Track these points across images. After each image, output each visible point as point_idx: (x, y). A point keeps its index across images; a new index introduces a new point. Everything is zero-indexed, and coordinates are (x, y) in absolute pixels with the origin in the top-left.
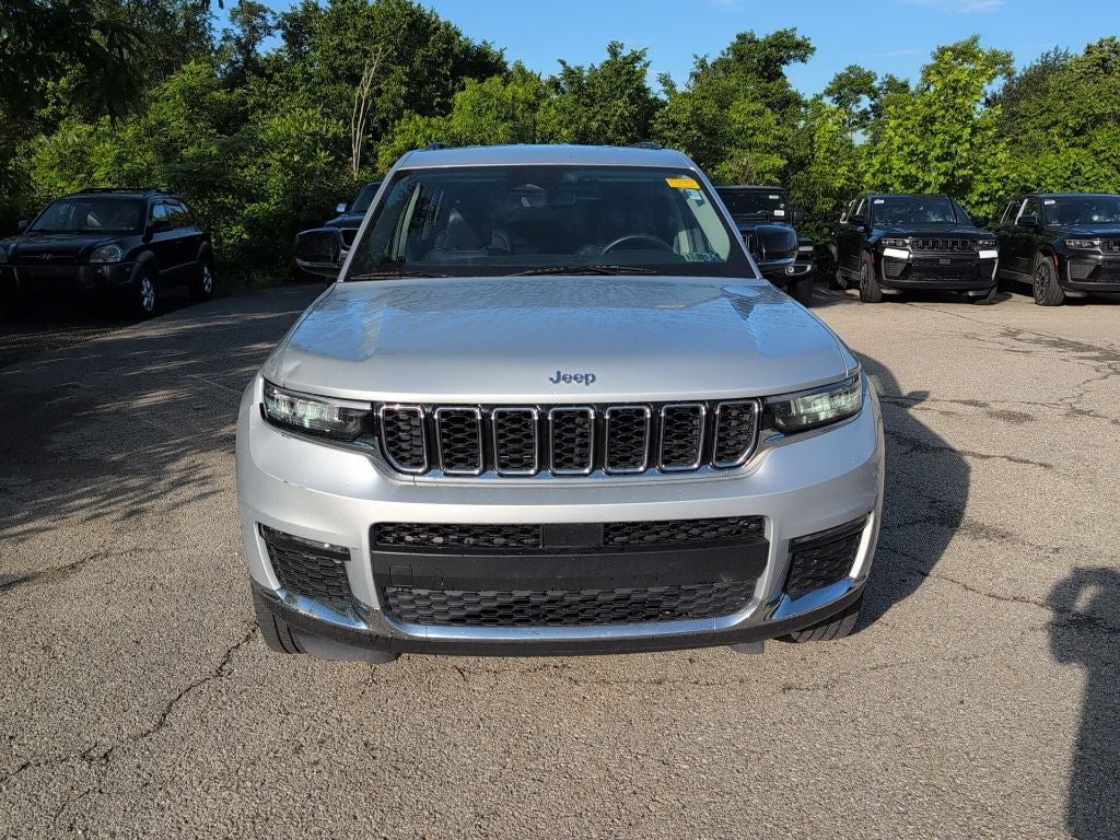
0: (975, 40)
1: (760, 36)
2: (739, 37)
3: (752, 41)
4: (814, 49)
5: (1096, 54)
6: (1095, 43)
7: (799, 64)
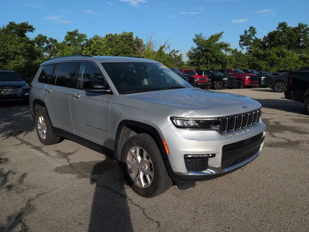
0: (77, 31)
1: (17, 23)
2: (10, 23)
3: (14, 24)
4: (35, 29)
5: (109, 37)
6: (108, 34)
7: (30, 33)
